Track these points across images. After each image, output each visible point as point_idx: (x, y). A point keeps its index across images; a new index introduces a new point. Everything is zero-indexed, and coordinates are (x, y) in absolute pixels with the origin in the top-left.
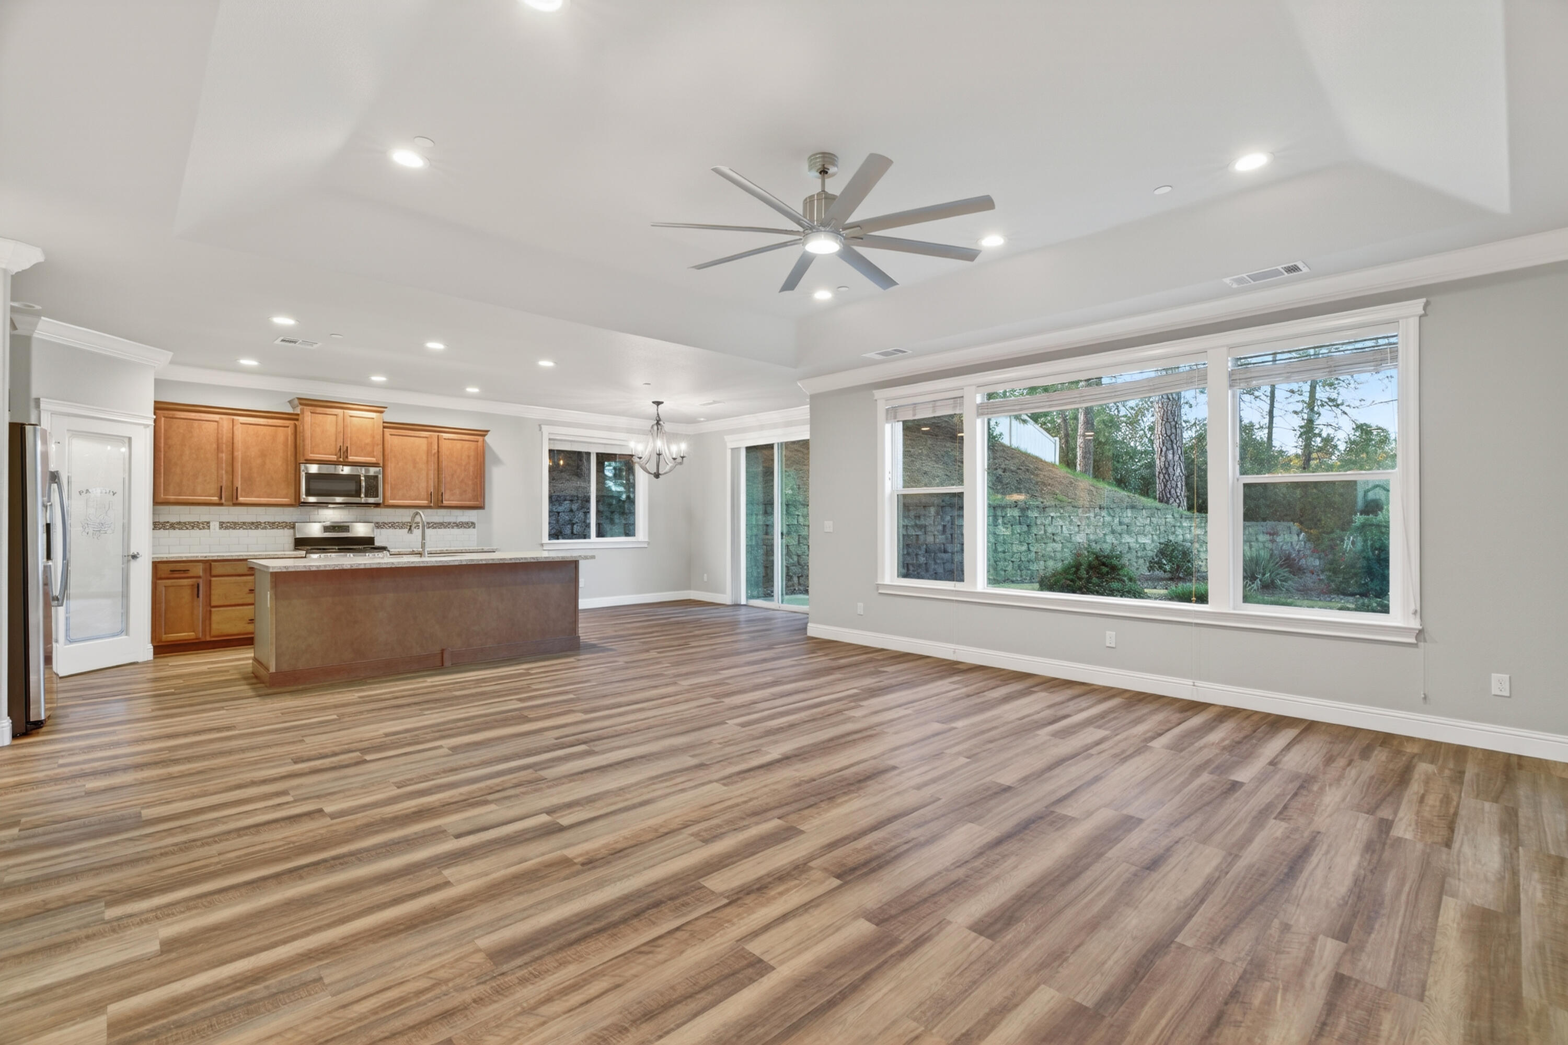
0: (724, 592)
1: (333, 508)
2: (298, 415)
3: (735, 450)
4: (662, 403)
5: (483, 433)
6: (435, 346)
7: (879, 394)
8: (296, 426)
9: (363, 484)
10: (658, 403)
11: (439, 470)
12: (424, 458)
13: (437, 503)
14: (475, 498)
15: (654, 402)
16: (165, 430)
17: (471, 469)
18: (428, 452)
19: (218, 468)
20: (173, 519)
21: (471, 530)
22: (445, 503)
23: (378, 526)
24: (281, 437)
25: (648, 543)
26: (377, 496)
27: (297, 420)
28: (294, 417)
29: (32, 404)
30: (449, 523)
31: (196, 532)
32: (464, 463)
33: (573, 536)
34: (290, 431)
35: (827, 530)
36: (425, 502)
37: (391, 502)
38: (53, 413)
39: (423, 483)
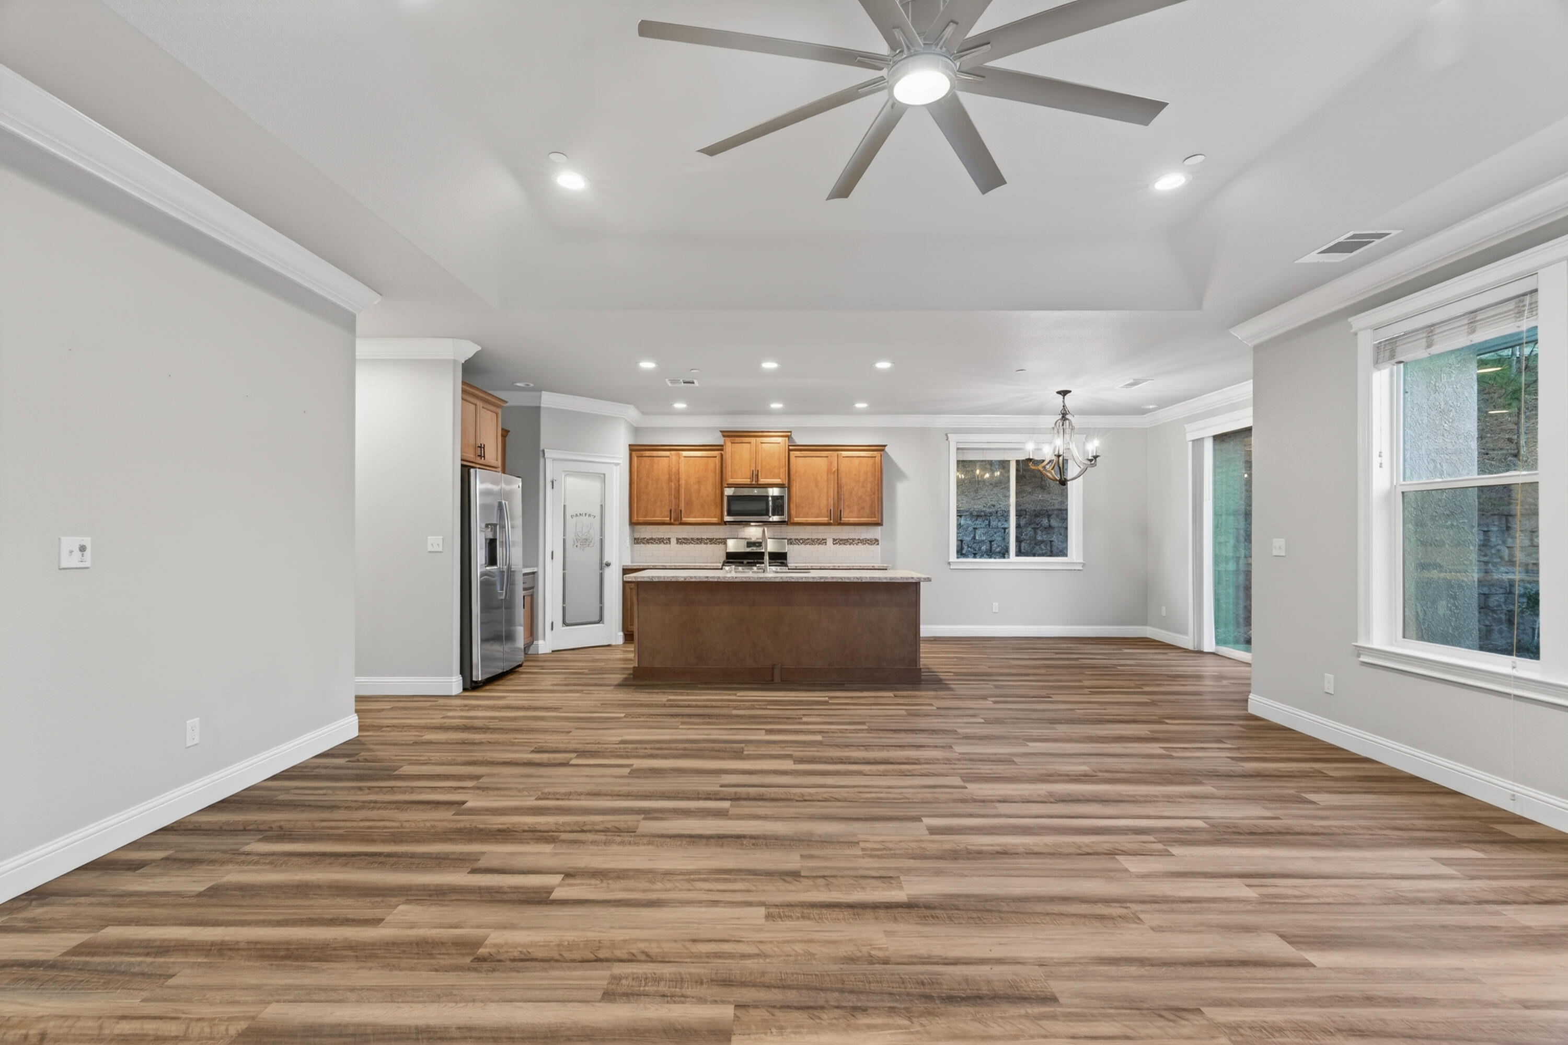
0: (1185, 633)
1: (756, 526)
2: (722, 446)
3: (1198, 443)
4: (1070, 392)
5: (881, 448)
6: (769, 365)
7: (1358, 322)
8: (722, 455)
9: (770, 503)
10: (1064, 393)
11: (839, 487)
12: (825, 477)
13: (837, 521)
14: (873, 514)
15: (1059, 393)
16: (638, 467)
17: (869, 485)
18: (829, 471)
19: (670, 494)
20: (648, 536)
21: (874, 547)
22: (844, 520)
23: (791, 542)
24: (711, 466)
25: (1084, 565)
26: (783, 515)
27: (722, 450)
28: (720, 448)
29: (541, 454)
30: (853, 540)
31: (662, 546)
32: (862, 479)
33: (990, 554)
34: (718, 459)
35: (1275, 553)
36: (825, 520)
37: (796, 520)
38: (554, 460)
39: (824, 500)
